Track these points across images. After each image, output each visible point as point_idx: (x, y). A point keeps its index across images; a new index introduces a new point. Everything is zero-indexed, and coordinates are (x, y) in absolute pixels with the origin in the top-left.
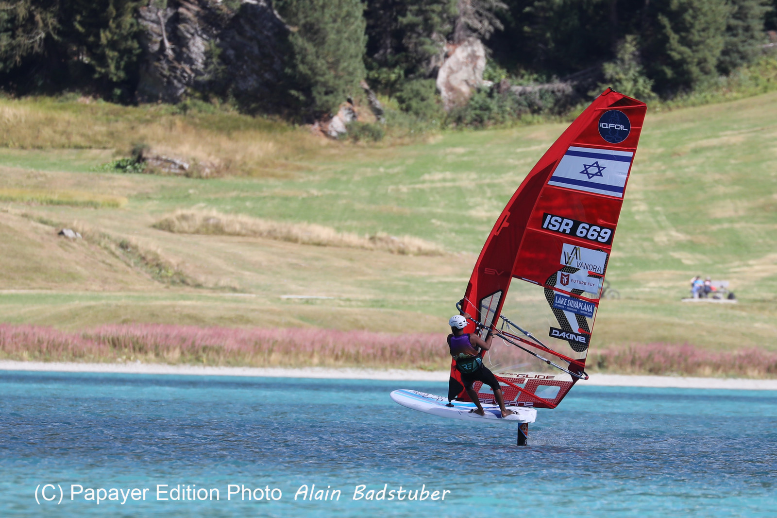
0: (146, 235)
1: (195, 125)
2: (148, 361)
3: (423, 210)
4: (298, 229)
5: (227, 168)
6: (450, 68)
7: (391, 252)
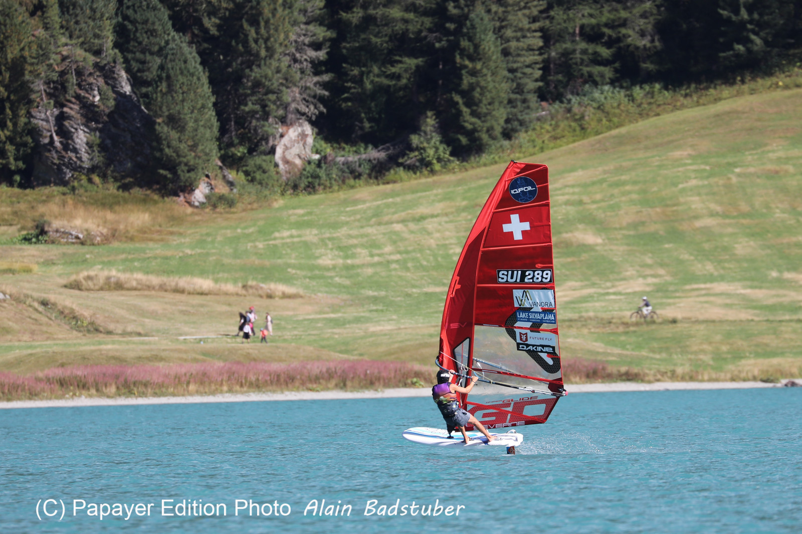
0: (60, 294)
1: (84, 203)
2: (91, 396)
3: (280, 261)
4: (184, 282)
5: (114, 236)
6: (285, 145)
7: (261, 296)
